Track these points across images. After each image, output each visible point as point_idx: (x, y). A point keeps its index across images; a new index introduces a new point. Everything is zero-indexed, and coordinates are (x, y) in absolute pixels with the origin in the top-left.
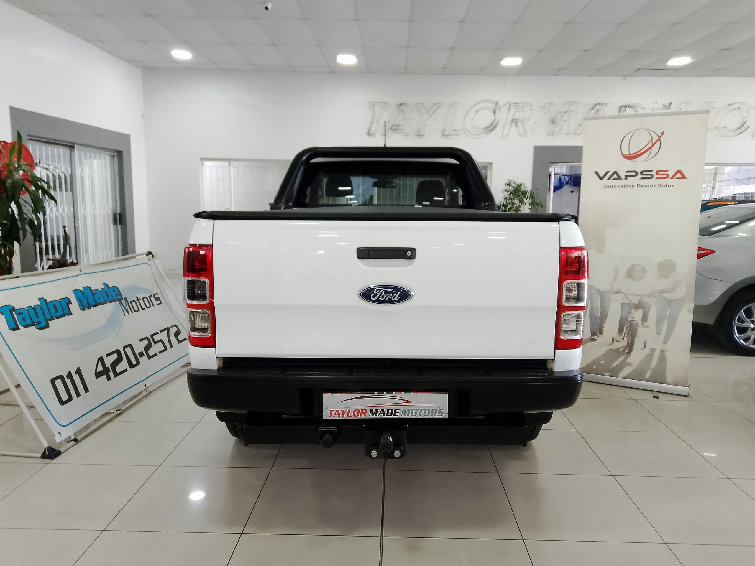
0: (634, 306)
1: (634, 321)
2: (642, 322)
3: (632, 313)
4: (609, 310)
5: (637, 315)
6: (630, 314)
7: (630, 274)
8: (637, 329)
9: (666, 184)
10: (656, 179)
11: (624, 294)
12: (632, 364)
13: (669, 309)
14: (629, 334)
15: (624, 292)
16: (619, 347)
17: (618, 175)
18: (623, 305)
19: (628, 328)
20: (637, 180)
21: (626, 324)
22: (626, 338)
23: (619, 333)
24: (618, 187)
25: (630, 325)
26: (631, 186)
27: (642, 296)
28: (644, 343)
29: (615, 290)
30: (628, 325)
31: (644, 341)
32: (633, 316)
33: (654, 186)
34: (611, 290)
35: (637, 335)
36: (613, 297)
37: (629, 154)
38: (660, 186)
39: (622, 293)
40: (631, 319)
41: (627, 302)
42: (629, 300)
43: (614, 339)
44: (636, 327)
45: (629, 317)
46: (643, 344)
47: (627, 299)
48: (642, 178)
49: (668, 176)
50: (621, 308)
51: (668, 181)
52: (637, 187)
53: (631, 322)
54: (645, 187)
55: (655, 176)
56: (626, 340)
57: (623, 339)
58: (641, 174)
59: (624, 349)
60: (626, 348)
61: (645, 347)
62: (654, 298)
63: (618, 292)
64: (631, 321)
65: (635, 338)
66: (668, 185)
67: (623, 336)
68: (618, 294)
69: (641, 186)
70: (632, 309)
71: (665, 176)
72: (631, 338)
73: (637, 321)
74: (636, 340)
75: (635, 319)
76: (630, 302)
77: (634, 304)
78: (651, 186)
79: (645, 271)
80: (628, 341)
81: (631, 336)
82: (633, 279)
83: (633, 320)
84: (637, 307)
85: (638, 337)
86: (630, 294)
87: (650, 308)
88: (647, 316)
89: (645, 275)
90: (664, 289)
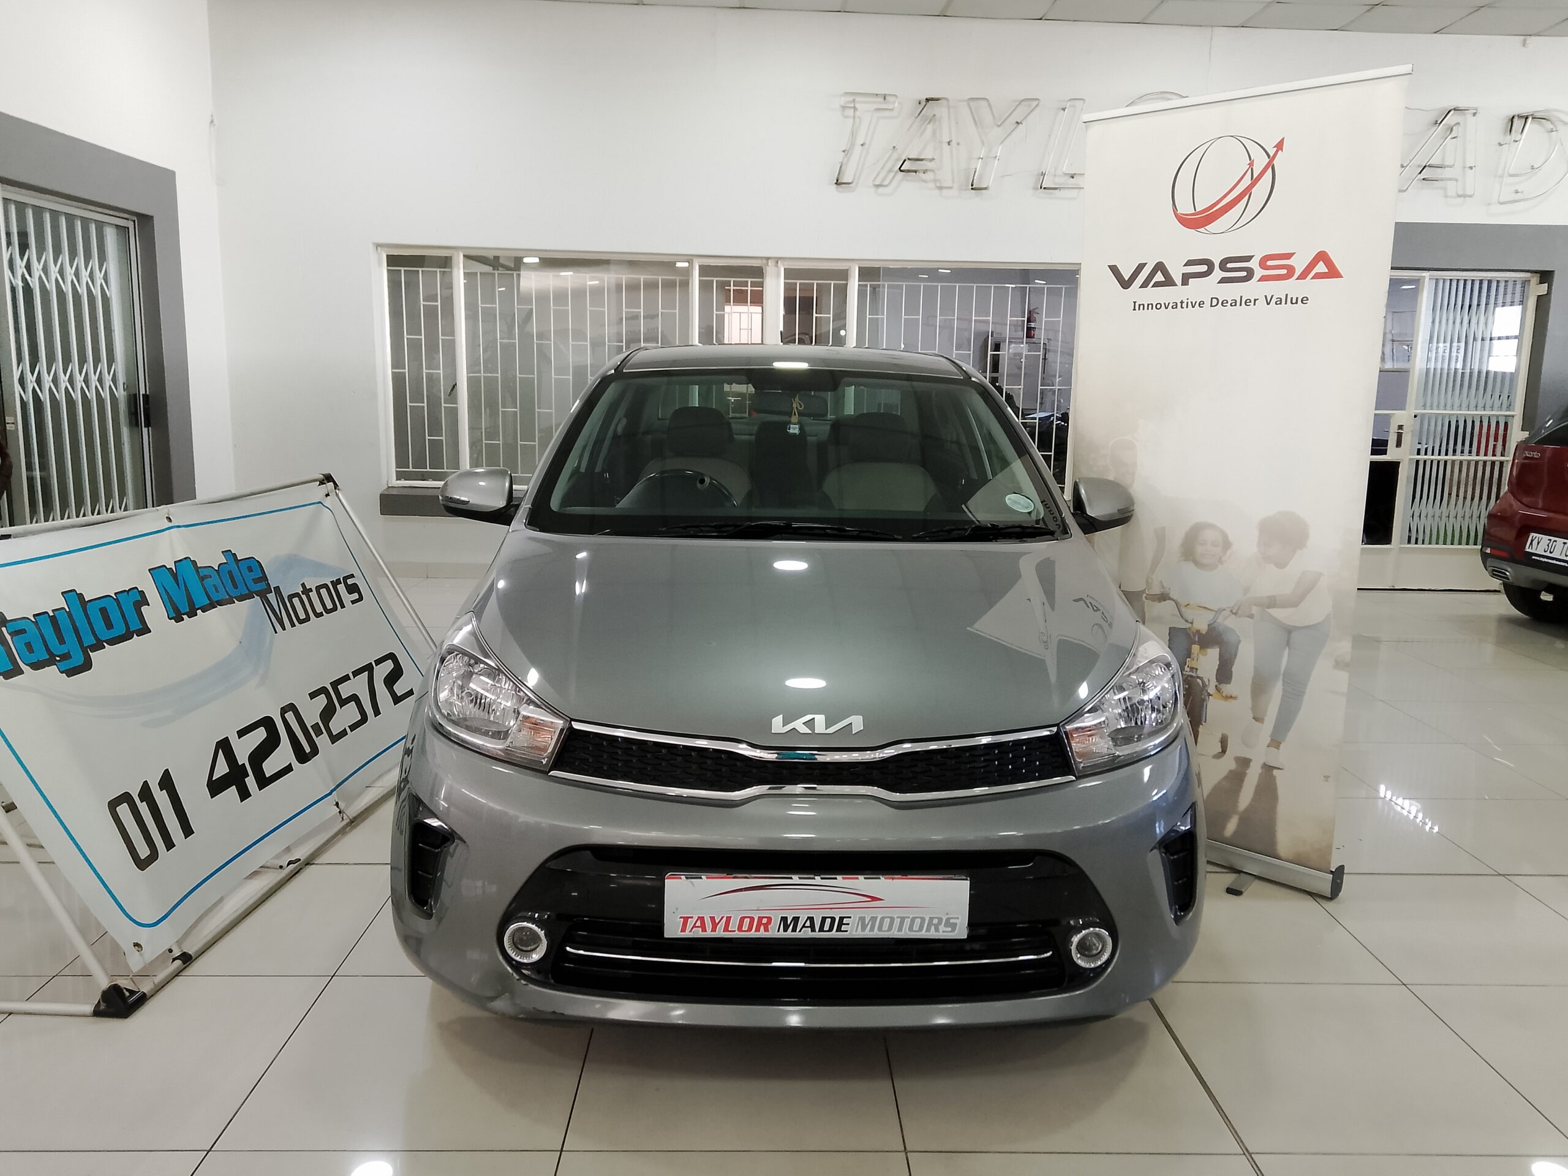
0: (1197, 638)
1: (1201, 678)
2: (1217, 684)
5: (1205, 664)
6: (1188, 660)
7: (1189, 550)
8: (1205, 699)
9: (1287, 296)
10: (1259, 280)
11: (1175, 601)
13: (1286, 651)
15: (1174, 598)
17: (1165, 273)
18: (1172, 631)
20: (1211, 286)
24: (1166, 308)
26: (1197, 304)
27: (1219, 612)
28: (1222, 742)
29: (1157, 591)
31: (1221, 736)
32: (1196, 666)
33: (1255, 300)
34: (1147, 592)
35: (1204, 719)
37: (1194, 212)
38: (1269, 300)
39: (1170, 599)
40: (1189, 675)
41: (1181, 626)
42: (1187, 621)
46: (1220, 744)
47: (1182, 616)
48: (1223, 281)
49: (1291, 270)
50: (1169, 640)
51: (1292, 287)
52: (1211, 306)
53: (1189, 682)
54: (1231, 306)
55: (1259, 273)
58: (1221, 269)
61: (1223, 751)
62: (1247, 618)
63: (1163, 597)
64: (1189, 679)
65: (1198, 727)
66: (1292, 299)
68: (1163, 603)
69: (1220, 303)
70: (1194, 646)
71: (1285, 272)
74: (1201, 730)
75: (1202, 674)
76: (1188, 625)
77: (1198, 631)
78: (1246, 302)
79: (1227, 544)
82: (1197, 563)
83: (1193, 675)
84: (1209, 639)
85: (1205, 722)
86: (1189, 604)
87: (1238, 646)
88: (1231, 668)
89: (1228, 552)
90: (1274, 597)
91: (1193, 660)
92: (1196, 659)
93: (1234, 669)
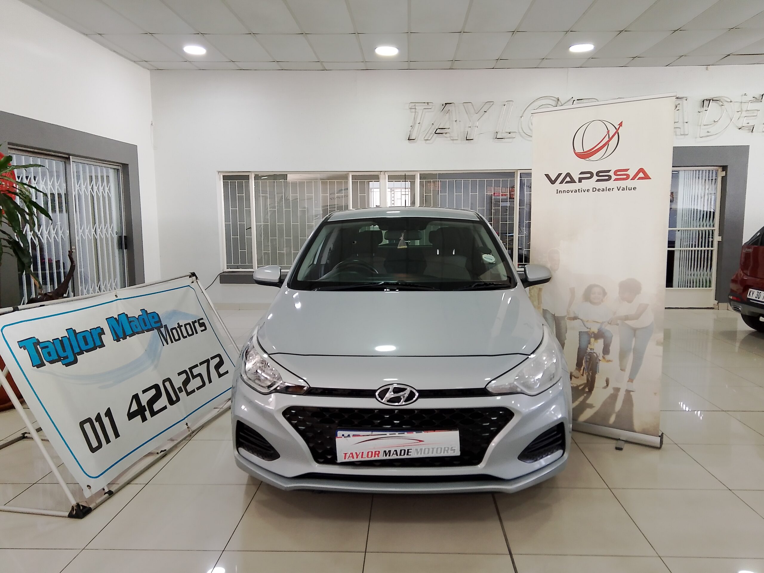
0: (593, 335)
1: (594, 353)
2: (603, 355)
3: (591, 344)
4: (566, 339)
5: (597, 347)
6: (589, 345)
7: (588, 296)
8: (597, 363)
9: (627, 187)
10: (614, 180)
11: (581, 320)
12: (594, 405)
13: (634, 339)
14: (589, 369)
15: (581, 318)
16: (578, 385)
17: (571, 177)
18: (580, 333)
19: (587, 361)
20: (592, 183)
21: (585, 357)
22: (586, 374)
23: (577, 367)
24: (572, 192)
25: (589, 358)
26: (586, 190)
27: (602, 323)
29: (572, 315)
30: (587, 358)
31: (606, 379)
32: (592, 348)
33: (613, 189)
34: (567, 316)
35: (598, 371)
36: (570, 324)
37: (583, 152)
38: (619, 189)
39: (579, 319)
40: (591, 351)
41: (586, 330)
42: (588, 328)
43: (573, 374)
44: (597, 361)
45: (588, 349)
46: (606, 382)
47: (585, 326)
48: (598, 181)
49: (628, 176)
50: (579, 337)
51: (629, 183)
52: (593, 191)
53: (590, 355)
54: (602, 191)
55: (614, 177)
56: (585, 376)
57: (582, 375)
58: (597, 176)
59: (584, 387)
60: (586, 385)
61: (607, 385)
63: (575, 318)
64: (590, 353)
65: (596, 375)
66: (629, 188)
67: (582, 371)
68: (575, 321)
69: (597, 190)
70: (591, 339)
71: (625, 177)
72: (590, 373)
73: (598, 355)
74: (597, 376)
75: (595, 351)
76: (588, 330)
77: (593, 332)
78: (608, 190)
79: (604, 293)
80: (588, 377)
81: (591, 372)
82: (591, 302)
83: (592, 352)
84: (598, 335)
85: (599, 373)
86: (588, 321)
87: (612, 338)
88: (609, 348)
89: (605, 297)
90: (627, 315)
91: (591, 345)
92: (593, 345)
93: (611, 348)
